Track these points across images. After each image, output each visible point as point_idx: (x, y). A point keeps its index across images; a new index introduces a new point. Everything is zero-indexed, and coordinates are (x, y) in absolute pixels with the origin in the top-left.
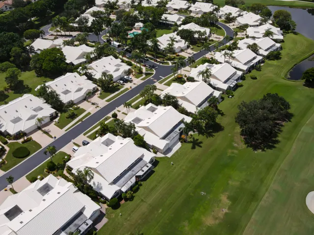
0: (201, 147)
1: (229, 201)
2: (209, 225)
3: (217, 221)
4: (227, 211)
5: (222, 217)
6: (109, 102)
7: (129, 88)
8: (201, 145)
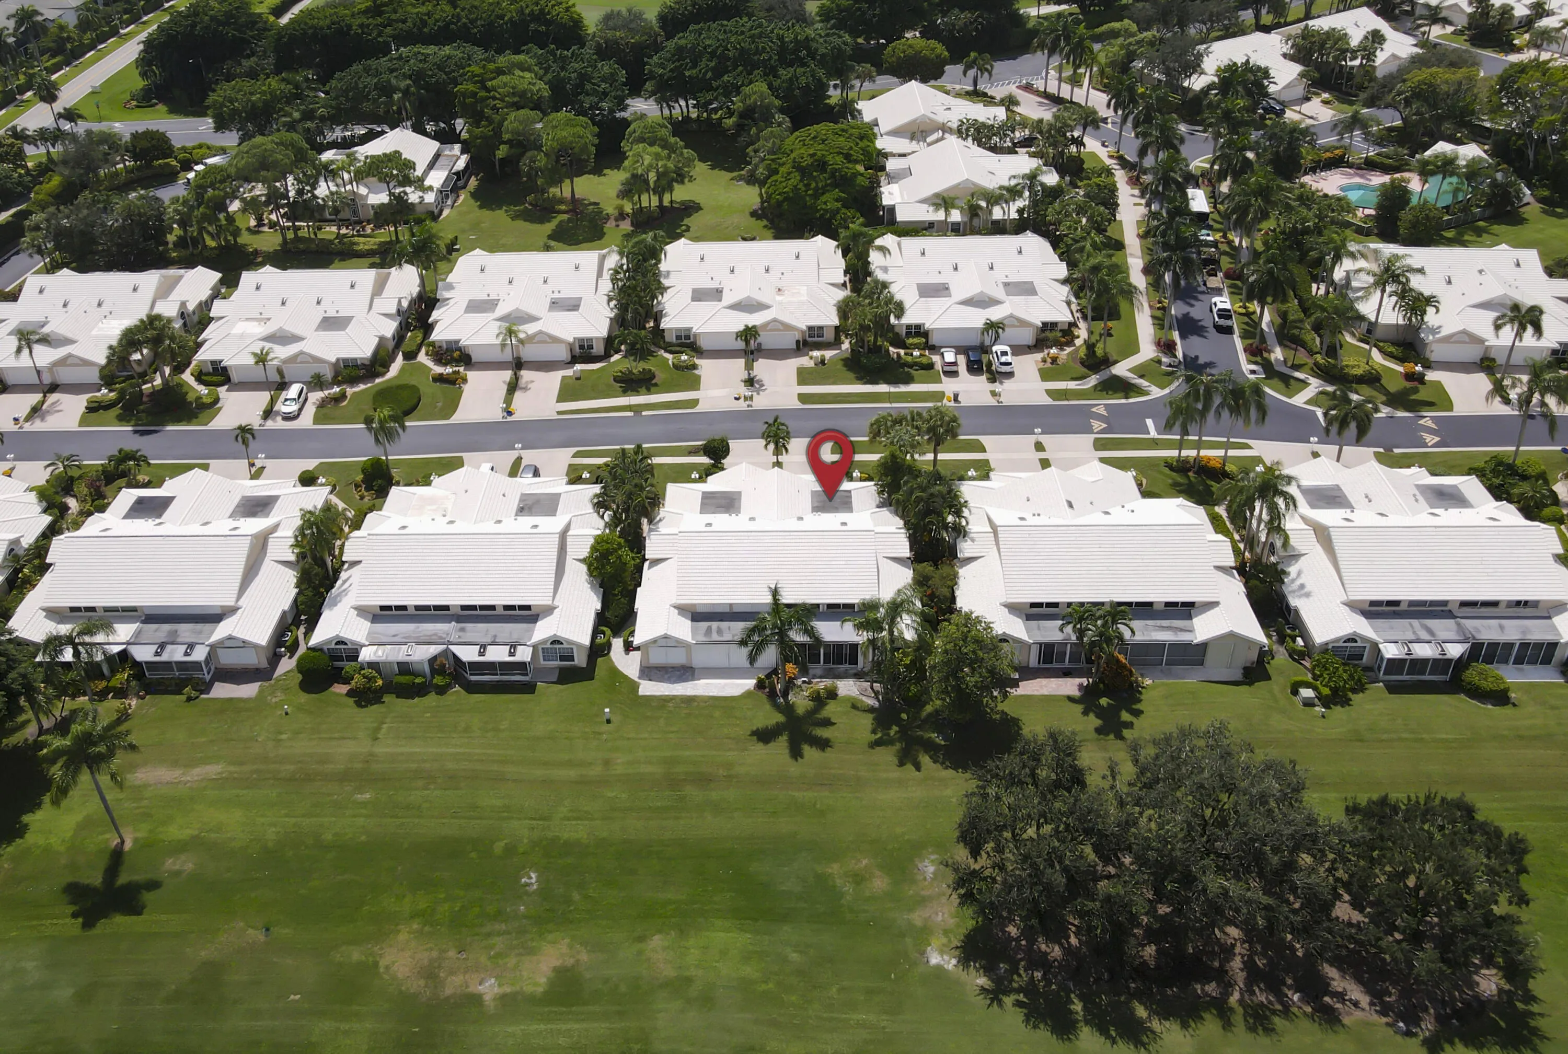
0: (796, 754)
1: (543, 980)
2: (383, 963)
3: (422, 982)
4: (487, 998)
5: (448, 991)
6: (803, 402)
7: (950, 394)
8: (808, 751)
